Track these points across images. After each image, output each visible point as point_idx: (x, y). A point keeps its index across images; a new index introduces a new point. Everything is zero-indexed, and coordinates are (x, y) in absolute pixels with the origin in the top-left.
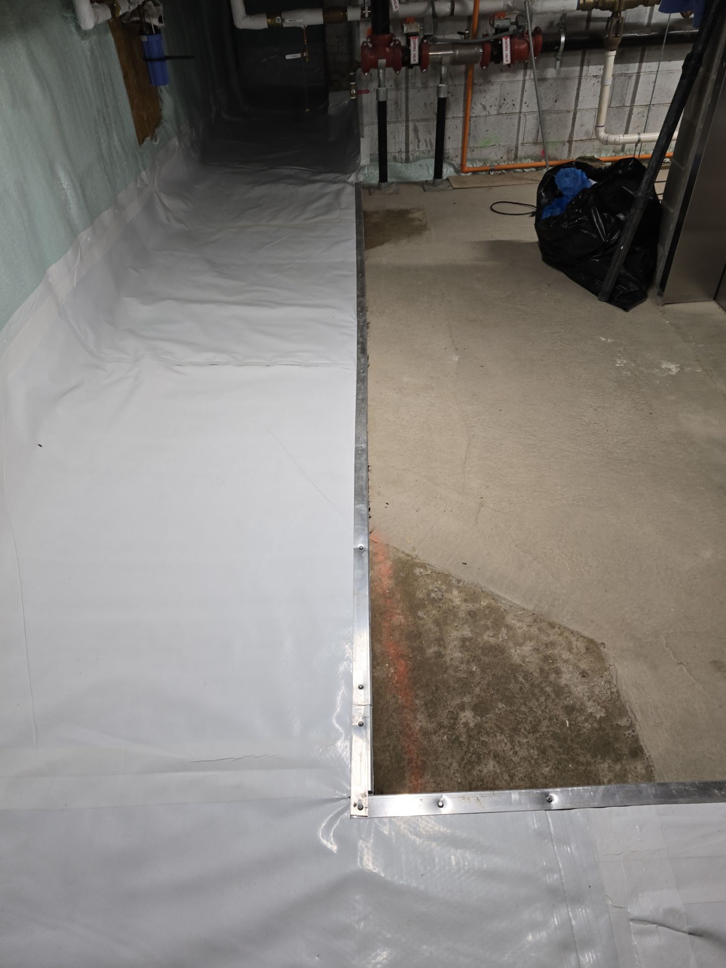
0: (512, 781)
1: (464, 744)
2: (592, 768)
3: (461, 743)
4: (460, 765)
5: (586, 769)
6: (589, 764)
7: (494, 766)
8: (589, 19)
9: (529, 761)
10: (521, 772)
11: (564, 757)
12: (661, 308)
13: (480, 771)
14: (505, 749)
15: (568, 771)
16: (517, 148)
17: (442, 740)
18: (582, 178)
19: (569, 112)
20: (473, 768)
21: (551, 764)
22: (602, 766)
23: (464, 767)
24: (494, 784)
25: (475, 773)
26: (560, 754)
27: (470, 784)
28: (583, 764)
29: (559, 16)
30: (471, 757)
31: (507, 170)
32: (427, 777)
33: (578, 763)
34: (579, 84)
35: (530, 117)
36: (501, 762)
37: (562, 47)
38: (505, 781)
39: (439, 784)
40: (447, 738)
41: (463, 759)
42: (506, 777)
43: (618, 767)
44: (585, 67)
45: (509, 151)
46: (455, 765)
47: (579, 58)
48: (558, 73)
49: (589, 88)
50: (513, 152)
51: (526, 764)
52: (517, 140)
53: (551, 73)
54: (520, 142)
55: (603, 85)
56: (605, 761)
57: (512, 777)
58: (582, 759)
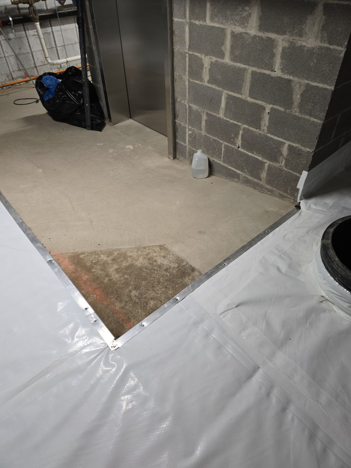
0: (162, 302)
1: (139, 302)
2: (184, 282)
3: (137, 303)
4: (141, 309)
5: (182, 284)
6: (182, 282)
7: (153, 302)
8: (19, 9)
9: (163, 293)
10: (163, 298)
11: (173, 285)
12: (113, 126)
13: (150, 307)
14: (153, 294)
15: (177, 288)
16: (11, 74)
17: (130, 306)
18: (54, 79)
19: (29, 53)
20: (147, 307)
21: (170, 289)
22: (186, 280)
23: (144, 309)
24: (157, 307)
25: (148, 308)
26: (172, 285)
27: (149, 313)
28: (180, 283)
29: (3, 8)
30: (144, 304)
31: (11, 85)
32: (132, 321)
33: (179, 284)
34: (28, 39)
35: (10, 58)
36: (155, 299)
37: (12, 23)
38: (160, 304)
39: (138, 320)
40: (131, 304)
41: (141, 307)
42: (159, 302)
43: (191, 277)
44: (27, 32)
45: (8, 76)
46: (140, 311)
47: (22, 27)
48: (15, 35)
49: (34, 41)
50: (10, 76)
51: (163, 295)
52: (10, 70)
53: (11, 36)
54: (11, 71)
55: (40, 39)
56: (186, 278)
57: (161, 301)
58: (179, 282)
